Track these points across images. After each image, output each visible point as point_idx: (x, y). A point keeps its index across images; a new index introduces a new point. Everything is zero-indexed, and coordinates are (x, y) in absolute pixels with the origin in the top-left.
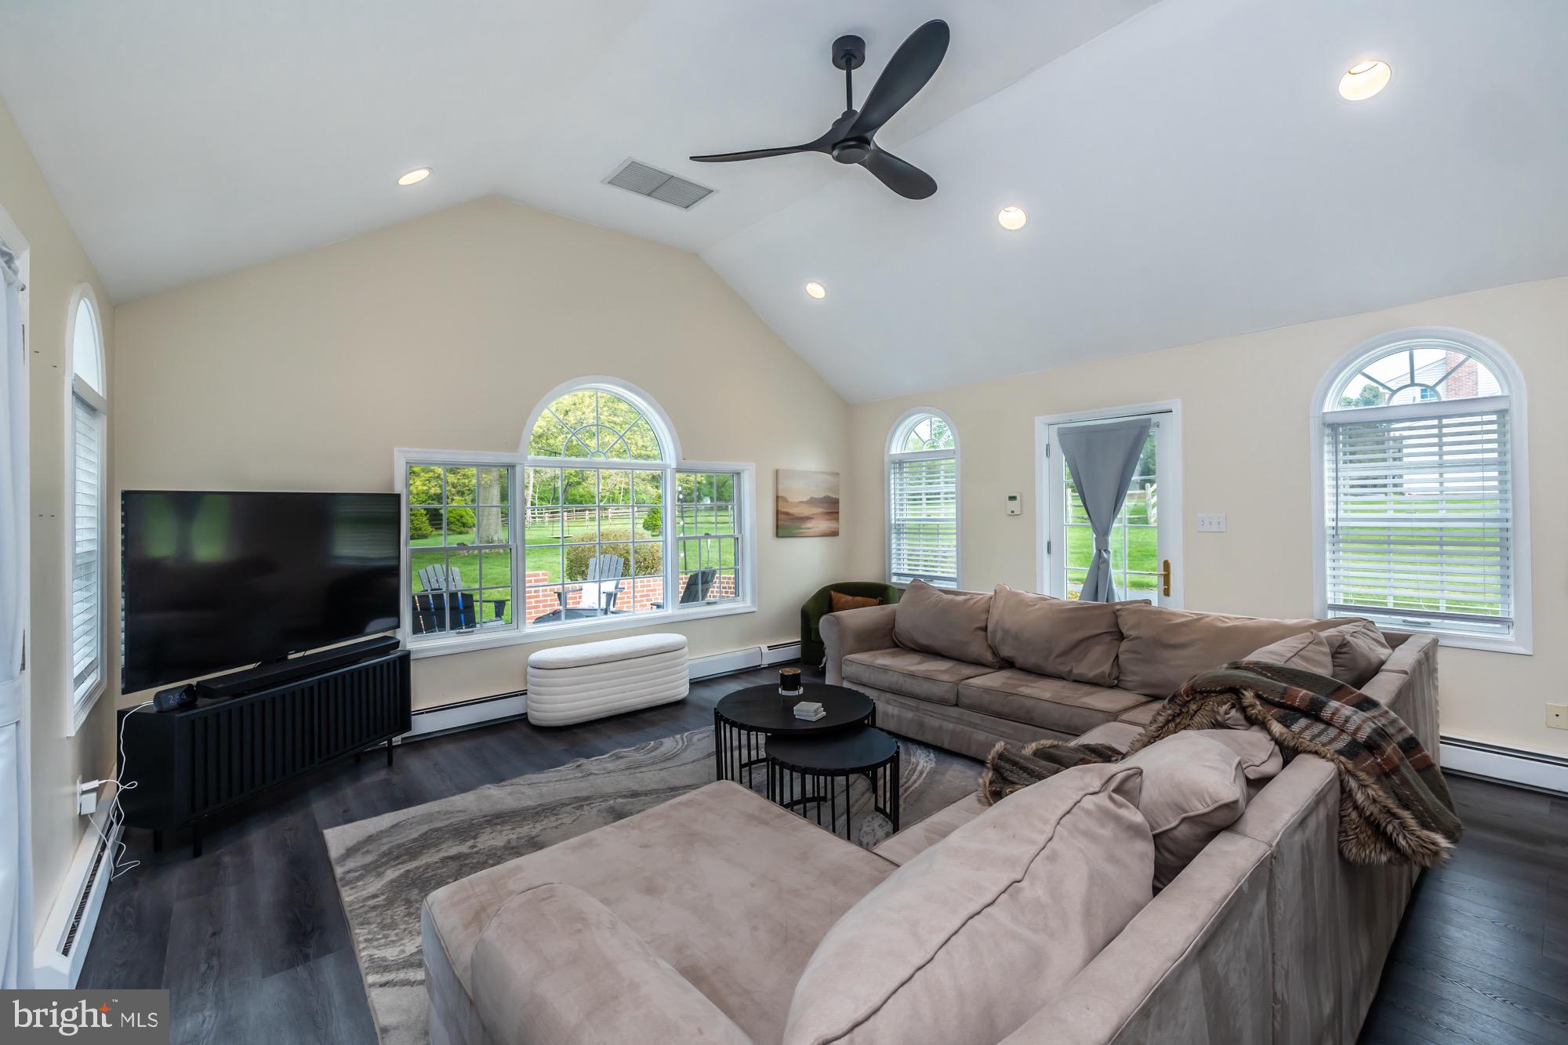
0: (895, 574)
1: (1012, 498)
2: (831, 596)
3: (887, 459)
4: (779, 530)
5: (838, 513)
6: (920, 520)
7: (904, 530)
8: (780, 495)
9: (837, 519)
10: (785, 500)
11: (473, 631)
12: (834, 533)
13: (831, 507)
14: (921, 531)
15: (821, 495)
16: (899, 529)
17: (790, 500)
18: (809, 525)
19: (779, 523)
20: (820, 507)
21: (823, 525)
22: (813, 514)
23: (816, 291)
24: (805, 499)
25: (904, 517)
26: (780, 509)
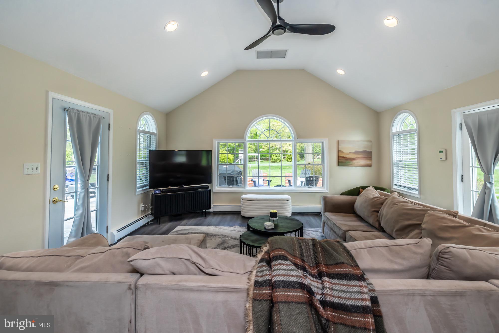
0: (396, 185)
1: (441, 152)
2: (360, 190)
3: (391, 134)
4: (339, 163)
5: (371, 157)
6: (407, 161)
7: (401, 166)
8: (339, 150)
9: (371, 160)
10: (342, 152)
11: (232, 187)
12: (370, 166)
13: (368, 155)
14: (407, 166)
15: (361, 150)
16: (398, 165)
17: (344, 152)
18: (355, 161)
19: (339, 161)
20: (362, 155)
21: (363, 162)
22: (356, 158)
23: (341, 72)
24: (354, 151)
25: (402, 160)
26: (339, 155)
